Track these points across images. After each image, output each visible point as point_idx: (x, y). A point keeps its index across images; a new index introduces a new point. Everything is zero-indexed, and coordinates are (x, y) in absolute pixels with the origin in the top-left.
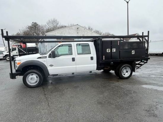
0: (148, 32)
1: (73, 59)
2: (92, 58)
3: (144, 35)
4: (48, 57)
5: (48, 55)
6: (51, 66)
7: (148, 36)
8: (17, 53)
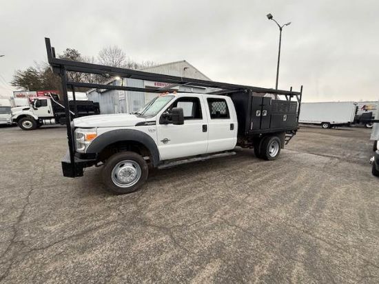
0: (302, 87)
1: (205, 128)
2: (232, 127)
3: (293, 91)
4: (158, 122)
5: (157, 118)
6: (165, 141)
7: (300, 94)
8: (49, 112)
